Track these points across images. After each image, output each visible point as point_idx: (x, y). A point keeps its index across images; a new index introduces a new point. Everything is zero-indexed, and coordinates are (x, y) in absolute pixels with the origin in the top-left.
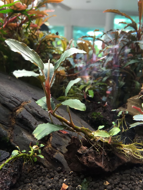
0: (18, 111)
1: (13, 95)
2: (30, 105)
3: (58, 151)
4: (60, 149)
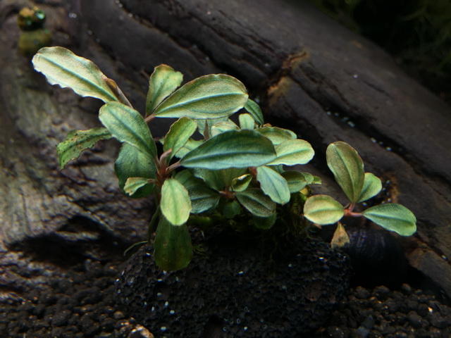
0: (273, 89)
1: (249, 33)
2: (309, 65)
3: (424, 245)
4: (430, 236)
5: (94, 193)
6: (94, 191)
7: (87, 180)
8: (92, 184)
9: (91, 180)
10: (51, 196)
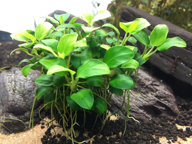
5: (161, 94)
6: (161, 93)
7: (157, 90)
8: (159, 91)
9: (158, 90)
10: (145, 94)
